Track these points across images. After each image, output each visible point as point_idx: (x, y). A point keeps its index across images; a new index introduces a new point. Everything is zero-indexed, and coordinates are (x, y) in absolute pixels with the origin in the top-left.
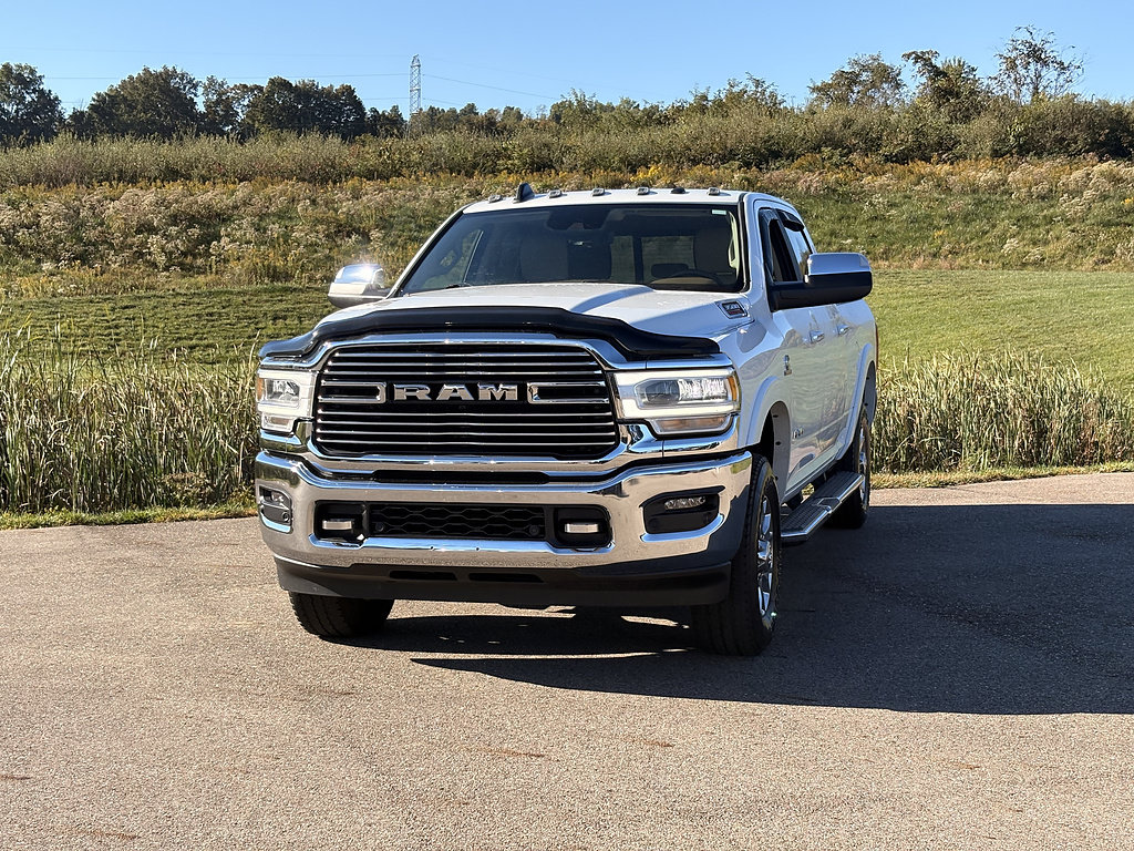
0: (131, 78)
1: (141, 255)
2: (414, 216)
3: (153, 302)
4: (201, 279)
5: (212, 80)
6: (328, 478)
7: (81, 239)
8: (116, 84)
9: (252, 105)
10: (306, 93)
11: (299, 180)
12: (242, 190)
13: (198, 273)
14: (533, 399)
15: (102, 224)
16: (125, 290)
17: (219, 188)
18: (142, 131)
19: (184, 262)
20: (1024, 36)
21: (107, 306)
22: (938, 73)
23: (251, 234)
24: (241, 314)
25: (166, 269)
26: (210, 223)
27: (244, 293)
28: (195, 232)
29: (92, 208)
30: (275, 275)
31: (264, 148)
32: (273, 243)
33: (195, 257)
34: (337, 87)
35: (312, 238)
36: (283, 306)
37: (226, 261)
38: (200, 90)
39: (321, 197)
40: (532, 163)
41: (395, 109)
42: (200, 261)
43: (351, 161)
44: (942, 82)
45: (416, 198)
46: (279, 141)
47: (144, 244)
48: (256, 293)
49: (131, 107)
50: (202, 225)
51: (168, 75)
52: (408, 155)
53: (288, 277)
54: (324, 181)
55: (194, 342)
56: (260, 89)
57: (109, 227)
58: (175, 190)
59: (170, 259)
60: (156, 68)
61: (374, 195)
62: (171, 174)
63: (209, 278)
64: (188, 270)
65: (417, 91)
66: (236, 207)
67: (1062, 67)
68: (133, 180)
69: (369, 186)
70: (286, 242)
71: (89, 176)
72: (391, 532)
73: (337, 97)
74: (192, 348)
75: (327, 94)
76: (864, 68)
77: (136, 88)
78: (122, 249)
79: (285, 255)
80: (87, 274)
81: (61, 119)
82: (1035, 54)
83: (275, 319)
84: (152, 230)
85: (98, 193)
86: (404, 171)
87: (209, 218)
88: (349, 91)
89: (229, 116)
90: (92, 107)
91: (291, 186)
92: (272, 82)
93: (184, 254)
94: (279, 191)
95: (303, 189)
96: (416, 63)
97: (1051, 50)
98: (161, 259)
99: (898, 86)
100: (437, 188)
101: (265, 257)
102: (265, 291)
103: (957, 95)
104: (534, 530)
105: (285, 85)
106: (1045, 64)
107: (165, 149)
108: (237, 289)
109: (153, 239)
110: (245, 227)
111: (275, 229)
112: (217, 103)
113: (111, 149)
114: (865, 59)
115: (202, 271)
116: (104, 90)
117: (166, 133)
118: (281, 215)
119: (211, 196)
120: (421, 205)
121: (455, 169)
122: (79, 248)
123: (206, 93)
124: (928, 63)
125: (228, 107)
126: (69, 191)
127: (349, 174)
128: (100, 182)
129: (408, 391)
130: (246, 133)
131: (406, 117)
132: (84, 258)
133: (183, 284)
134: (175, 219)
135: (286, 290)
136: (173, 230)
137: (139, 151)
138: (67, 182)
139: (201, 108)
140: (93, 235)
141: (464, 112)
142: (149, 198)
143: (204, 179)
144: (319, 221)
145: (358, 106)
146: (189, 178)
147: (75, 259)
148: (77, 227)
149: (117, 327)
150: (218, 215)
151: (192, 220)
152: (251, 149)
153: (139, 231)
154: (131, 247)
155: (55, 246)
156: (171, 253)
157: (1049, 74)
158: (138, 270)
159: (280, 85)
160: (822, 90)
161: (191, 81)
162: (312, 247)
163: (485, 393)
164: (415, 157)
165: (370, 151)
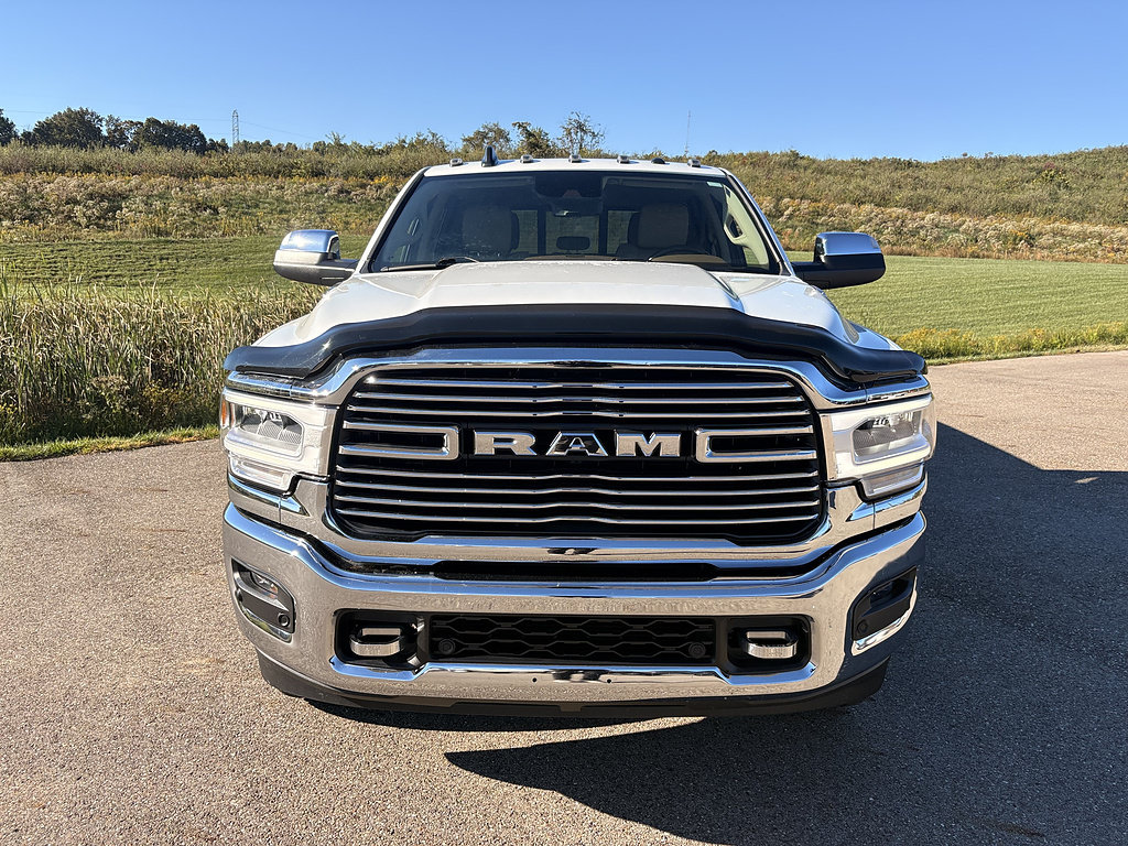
0: (60, 113)
1: (70, 218)
2: (244, 200)
3: (80, 247)
4: (111, 233)
5: (111, 118)
6: (357, 571)
7: (29, 207)
8: (51, 116)
9: (137, 133)
10: (169, 128)
11: (171, 176)
12: (135, 180)
13: (109, 230)
14: (704, 453)
15: (42, 198)
16: (60, 239)
17: (119, 179)
18: (66, 143)
19: (99, 223)
20: (575, 117)
21: (48, 249)
22: (530, 135)
23: (142, 207)
24: (139, 256)
25: (87, 227)
26: (116, 199)
27: (140, 243)
28: (105, 204)
29: (35, 187)
30: (159, 233)
31: (147, 155)
32: (156, 213)
33: (106, 220)
34: (188, 125)
35: (182, 210)
36: (166, 251)
37: (127, 223)
38: (104, 123)
39: (186, 186)
40: (313, 172)
41: (223, 140)
42: (109, 223)
43: (203, 166)
44: (532, 139)
45: (245, 189)
46: (157, 153)
47: (71, 211)
48: (148, 243)
49: (61, 131)
50: (109, 201)
51: (83, 113)
52: (238, 164)
53: (168, 234)
54: (187, 177)
55: (108, 273)
56: (141, 124)
57: (47, 200)
58: (90, 178)
59: (89, 221)
60: (76, 108)
61: (219, 186)
62: (87, 169)
63: (116, 233)
64: (101, 227)
65: (236, 130)
66: (131, 190)
67: (594, 135)
68: (62, 172)
69: (215, 181)
70: (165, 212)
71: (32, 168)
72: (462, 655)
73: (188, 131)
74: (107, 276)
75: (183, 129)
76: (490, 130)
77: (63, 120)
78: (57, 214)
79: (165, 221)
80: (34, 229)
81: (16, 136)
82: (581, 127)
83: (161, 259)
84: (77, 202)
85: (39, 178)
86: (236, 173)
87: (114, 196)
88: (196, 128)
89: (123, 140)
90: (36, 130)
91: (167, 179)
92: (148, 120)
93: (98, 218)
94: (160, 182)
95: (174, 181)
96: (235, 115)
97: (588, 126)
98: (84, 221)
99: (508, 140)
100: (258, 183)
101: (152, 221)
102: (154, 242)
103: (540, 147)
104: (697, 650)
105: (157, 122)
106: (585, 132)
107: (82, 153)
108: (135, 241)
109: (77, 208)
110: (138, 202)
111: (158, 204)
112: (115, 131)
113: (47, 152)
114: (491, 125)
115: (110, 229)
116: (43, 120)
117: (83, 146)
118: (161, 197)
119: (115, 183)
120: (249, 193)
121: (268, 173)
122: (28, 213)
123: (107, 125)
124: (525, 129)
125: (122, 133)
126: (20, 177)
127: (202, 173)
128: (40, 172)
129: (496, 440)
130: (134, 148)
131: (230, 145)
132: (31, 219)
133: (99, 236)
134: (91, 196)
135: (168, 241)
136: (90, 203)
137: (67, 155)
138: (19, 171)
139: (105, 133)
140: (36, 204)
141: (264, 144)
142: (73, 182)
143: (109, 173)
144: (184, 201)
145: (202, 137)
146: (99, 171)
147: (25, 219)
148: (25, 200)
149: (55, 262)
150: (120, 195)
151: (103, 197)
152: (137, 157)
153: (67, 203)
154: (63, 213)
155: (11, 211)
156: (90, 217)
157: (588, 138)
158: (68, 227)
159: (153, 122)
160: (468, 140)
161: (97, 117)
162: (182, 216)
163: (626, 444)
164: (243, 165)
165: (215, 161)
